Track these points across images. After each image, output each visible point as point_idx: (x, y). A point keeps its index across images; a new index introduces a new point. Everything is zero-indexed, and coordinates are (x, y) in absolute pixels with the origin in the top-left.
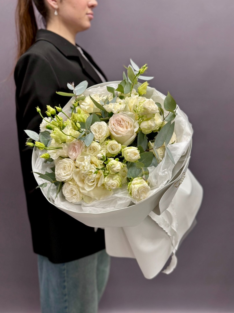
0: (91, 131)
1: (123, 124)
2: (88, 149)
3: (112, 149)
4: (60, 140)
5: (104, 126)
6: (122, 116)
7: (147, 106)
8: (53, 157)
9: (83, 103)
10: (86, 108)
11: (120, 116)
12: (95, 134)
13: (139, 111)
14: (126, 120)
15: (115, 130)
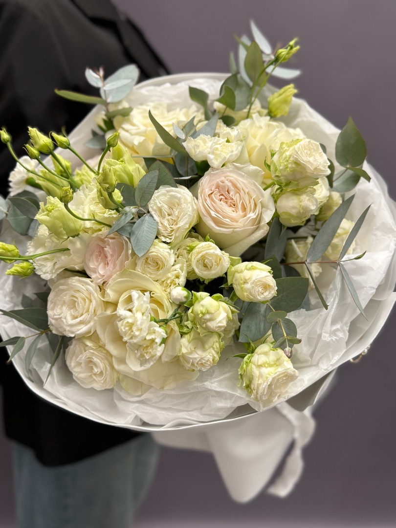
0: (150, 210)
1: (235, 199)
2: (140, 263)
3: (205, 266)
4: (65, 232)
5: (186, 199)
6: (234, 176)
7: (304, 159)
8: (44, 271)
9: (126, 126)
10: (136, 143)
11: (230, 177)
12: (159, 221)
13: (281, 168)
14: (244, 188)
15: (213, 214)
